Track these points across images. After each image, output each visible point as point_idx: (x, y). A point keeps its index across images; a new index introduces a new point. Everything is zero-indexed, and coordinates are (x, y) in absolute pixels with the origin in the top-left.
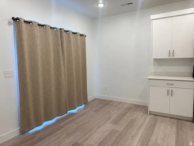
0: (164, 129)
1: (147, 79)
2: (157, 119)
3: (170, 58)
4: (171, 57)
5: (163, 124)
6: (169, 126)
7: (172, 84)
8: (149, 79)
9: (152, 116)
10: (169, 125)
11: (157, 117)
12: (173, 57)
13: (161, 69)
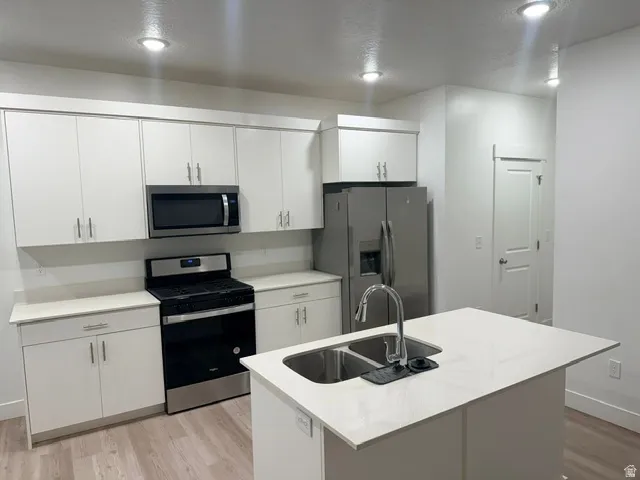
0: (104, 474)
1: (13, 323)
2: (69, 450)
3: (80, 241)
4: (86, 239)
5: (94, 458)
6: (115, 457)
7: (101, 326)
8: (21, 324)
9: (46, 450)
10: (114, 452)
11: (64, 444)
12: (92, 241)
13: (50, 278)
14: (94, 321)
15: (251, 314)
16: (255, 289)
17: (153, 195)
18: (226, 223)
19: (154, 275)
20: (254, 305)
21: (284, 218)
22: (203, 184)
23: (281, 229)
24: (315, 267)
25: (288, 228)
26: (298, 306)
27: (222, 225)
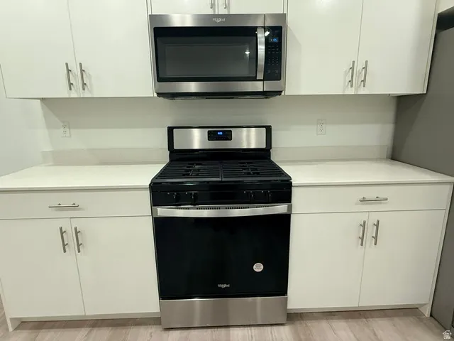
4: (79, 92)
14: (66, 199)
15: (285, 220)
16: (294, 182)
17: (155, 28)
18: (260, 76)
19: (176, 147)
20: (290, 208)
21: (358, 73)
22: (231, 13)
23: (351, 91)
24: (396, 155)
25: (363, 91)
26: (364, 217)
27: (255, 79)
